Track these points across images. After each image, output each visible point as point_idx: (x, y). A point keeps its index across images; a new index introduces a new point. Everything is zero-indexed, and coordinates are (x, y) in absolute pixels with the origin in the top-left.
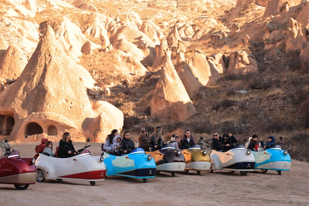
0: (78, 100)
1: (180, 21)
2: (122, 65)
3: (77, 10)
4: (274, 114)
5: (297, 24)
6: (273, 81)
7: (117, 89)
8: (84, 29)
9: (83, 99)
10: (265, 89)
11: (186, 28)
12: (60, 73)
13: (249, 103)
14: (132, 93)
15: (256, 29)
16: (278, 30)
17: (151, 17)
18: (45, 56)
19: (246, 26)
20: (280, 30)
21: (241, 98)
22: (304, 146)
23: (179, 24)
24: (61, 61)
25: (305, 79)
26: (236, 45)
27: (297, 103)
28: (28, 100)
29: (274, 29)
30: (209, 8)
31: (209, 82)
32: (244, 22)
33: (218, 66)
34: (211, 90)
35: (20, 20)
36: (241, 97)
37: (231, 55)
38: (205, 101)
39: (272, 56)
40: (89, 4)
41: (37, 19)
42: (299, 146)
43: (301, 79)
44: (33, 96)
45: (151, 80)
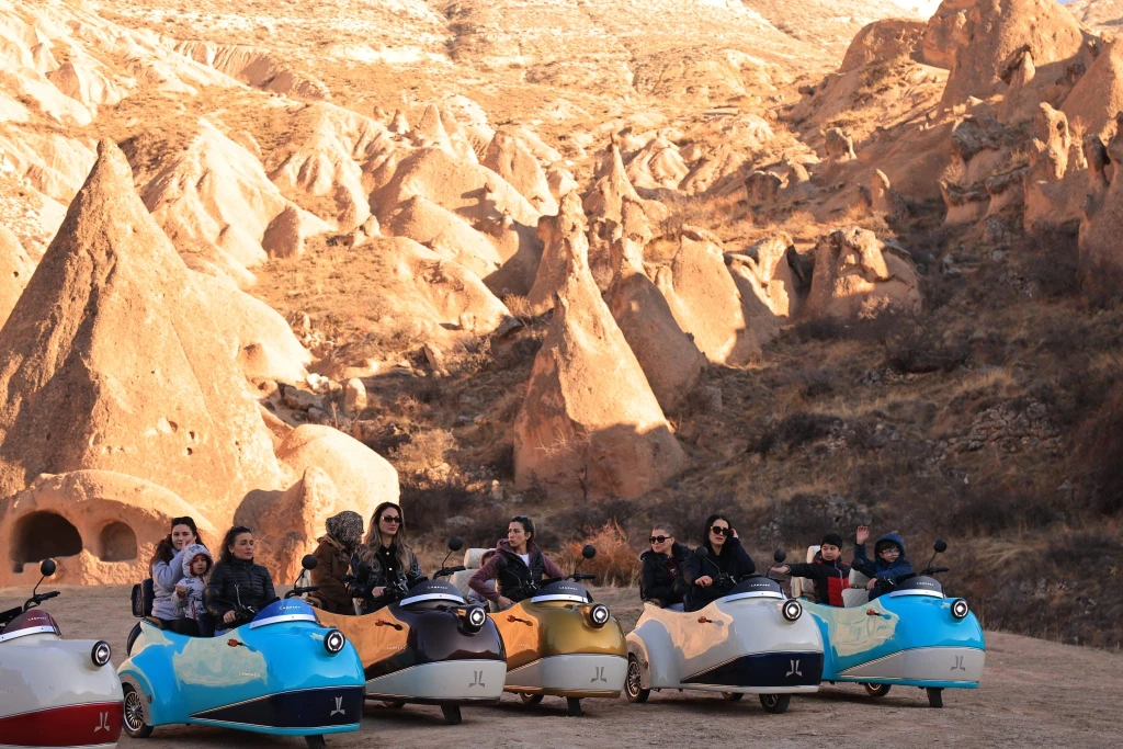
0: (221, 424)
1: (634, 129)
2: (412, 294)
3: (251, 96)
4: (981, 465)
5: (1066, 123)
6: (980, 339)
7: (394, 381)
8: (275, 165)
9: (238, 420)
10: (949, 370)
11: (657, 153)
12: (148, 321)
13: (887, 426)
14: (445, 395)
15: (915, 149)
16: (996, 149)
17: (529, 115)
18: (92, 257)
19: (877, 140)
20: (1004, 150)
21: (856, 406)
22: (1093, 585)
23: (630, 138)
24: (153, 274)
25: (1099, 331)
26: (838, 210)
27: (1069, 422)
28: (28, 427)
29: (981, 149)
30: (752, 85)
31: (736, 352)
32: (870, 126)
33: (769, 288)
34: (743, 379)
35: (35, 135)
36: (855, 403)
37: (818, 245)
38: (722, 420)
39: (974, 249)
40: (298, 76)
41: (102, 128)
42: (1075, 583)
43: (1084, 332)
44: (46, 411)
45: (518, 345)
